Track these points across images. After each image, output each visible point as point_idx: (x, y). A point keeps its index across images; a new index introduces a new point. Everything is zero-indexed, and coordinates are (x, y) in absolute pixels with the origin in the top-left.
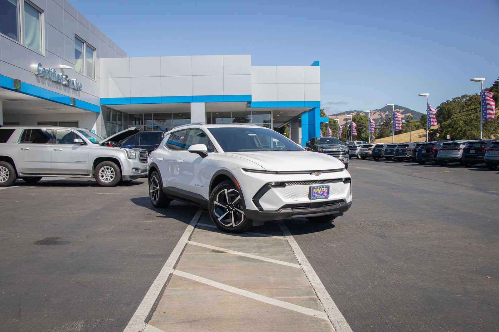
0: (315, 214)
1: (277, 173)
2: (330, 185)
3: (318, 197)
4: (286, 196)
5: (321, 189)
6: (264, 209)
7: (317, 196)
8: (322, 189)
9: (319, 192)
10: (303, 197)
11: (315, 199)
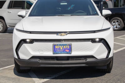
0: (59, 65)
3: (60, 53)
4: (34, 50)
5: (62, 46)
6: (21, 58)
9: (61, 48)
10: (48, 51)
11: (57, 53)
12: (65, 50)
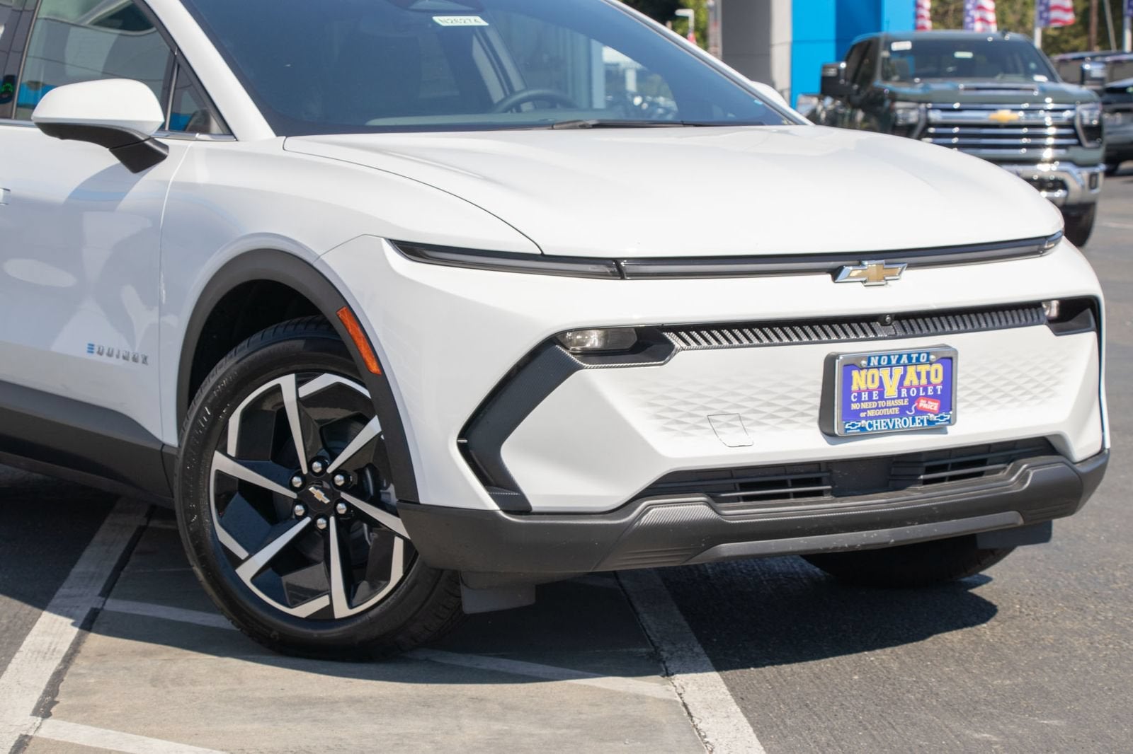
0: (864, 534)
1: (615, 268)
2: (964, 343)
3: (880, 425)
4: (676, 419)
5: (898, 371)
6: (536, 504)
7: (876, 418)
8: (911, 370)
9: (891, 391)
10: (788, 421)
11: (864, 434)
12: (913, 400)
